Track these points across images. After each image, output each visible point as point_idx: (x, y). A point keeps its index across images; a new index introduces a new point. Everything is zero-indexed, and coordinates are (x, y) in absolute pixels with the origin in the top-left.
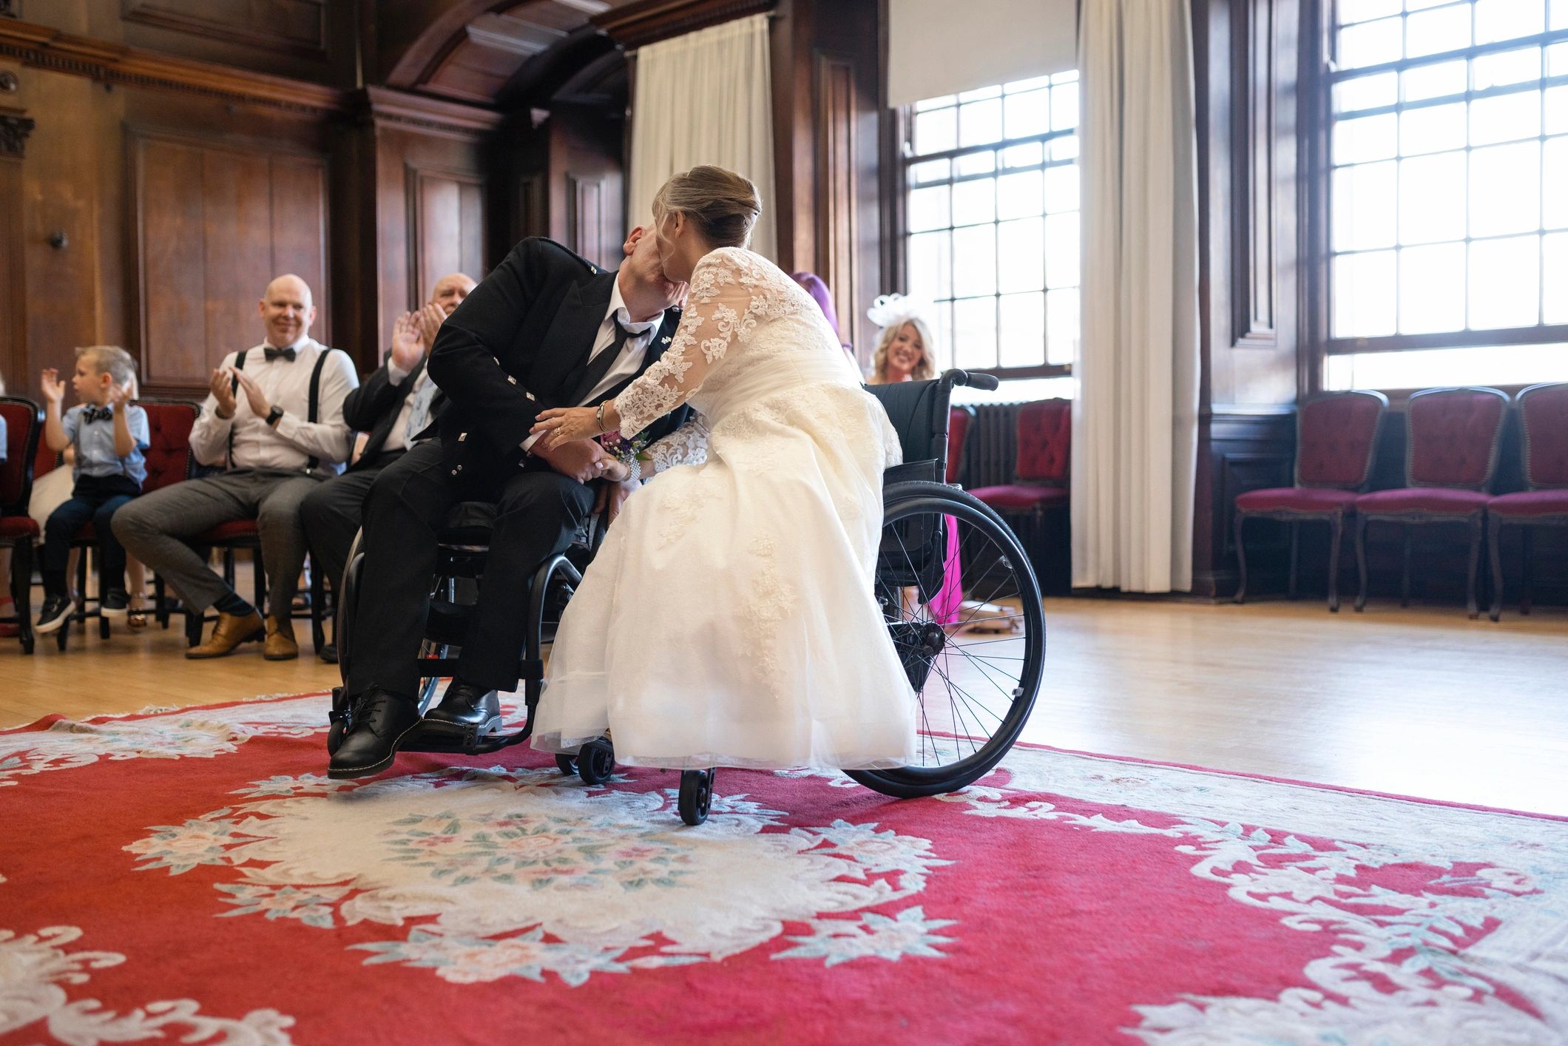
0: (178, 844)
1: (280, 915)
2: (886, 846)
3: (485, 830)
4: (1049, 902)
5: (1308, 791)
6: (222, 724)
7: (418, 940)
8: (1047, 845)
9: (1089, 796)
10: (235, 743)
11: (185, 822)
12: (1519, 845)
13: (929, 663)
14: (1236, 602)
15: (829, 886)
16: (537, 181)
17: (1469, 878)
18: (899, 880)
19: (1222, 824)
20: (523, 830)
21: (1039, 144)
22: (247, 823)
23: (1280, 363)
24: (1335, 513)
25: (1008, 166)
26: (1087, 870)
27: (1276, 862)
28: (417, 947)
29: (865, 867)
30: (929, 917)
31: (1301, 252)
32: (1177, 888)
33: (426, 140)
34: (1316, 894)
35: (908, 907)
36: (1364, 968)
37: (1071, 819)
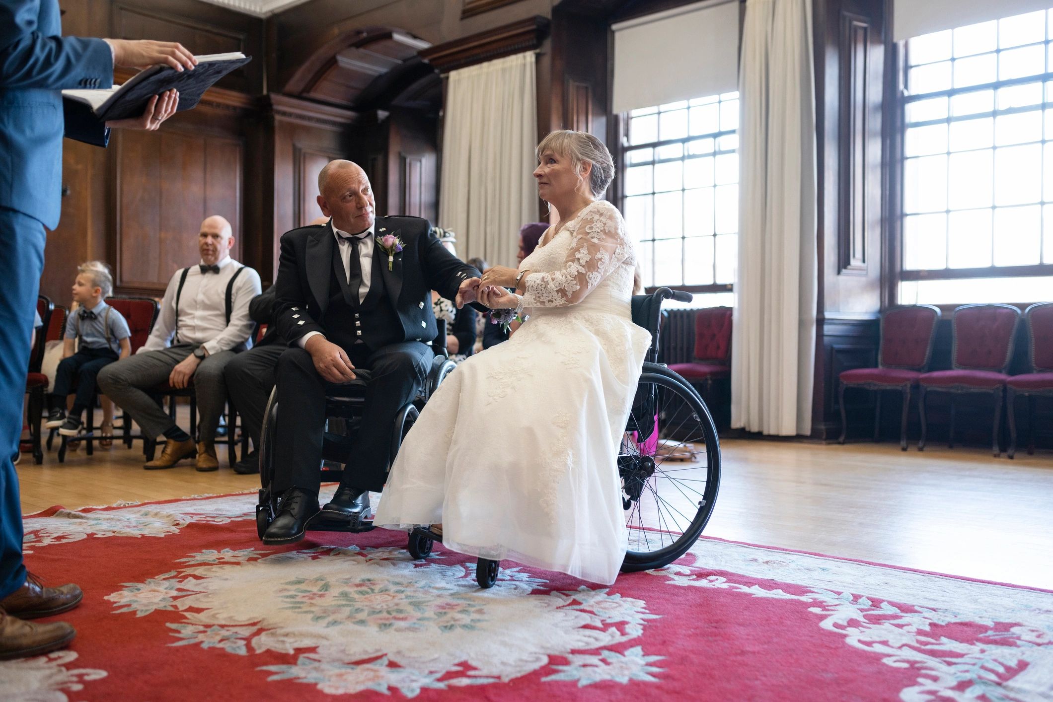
0: (142, 595)
1: (211, 645)
2: (615, 605)
3: (346, 589)
4: (726, 645)
5: (894, 572)
6: (169, 514)
7: (304, 664)
8: (722, 605)
9: (749, 573)
10: (178, 527)
11: (145, 580)
12: (1037, 611)
13: (644, 482)
14: (839, 443)
15: (578, 631)
16: (380, 158)
17: (1006, 633)
18: (625, 628)
19: (839, 593)
20: (372, 590)
21: (712, 139)
22: (187, 582)
23: (869, 286)
24: (906, 385)
25: (691, 153)
26: (750, 623)
27: (877, 620)
28: (304, 669)
29: (602, 618)
30: (646, 654)
31: (884, 213)
32: (812, 637)
33: (307, 130)
34: (904, 642)
35: (632, 646)
36: (940, 694)
37: (738, 588)
